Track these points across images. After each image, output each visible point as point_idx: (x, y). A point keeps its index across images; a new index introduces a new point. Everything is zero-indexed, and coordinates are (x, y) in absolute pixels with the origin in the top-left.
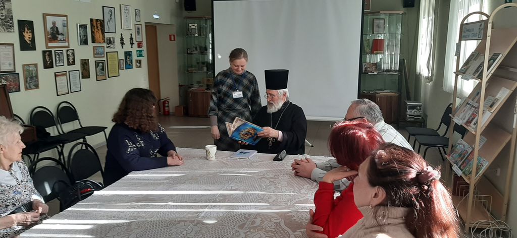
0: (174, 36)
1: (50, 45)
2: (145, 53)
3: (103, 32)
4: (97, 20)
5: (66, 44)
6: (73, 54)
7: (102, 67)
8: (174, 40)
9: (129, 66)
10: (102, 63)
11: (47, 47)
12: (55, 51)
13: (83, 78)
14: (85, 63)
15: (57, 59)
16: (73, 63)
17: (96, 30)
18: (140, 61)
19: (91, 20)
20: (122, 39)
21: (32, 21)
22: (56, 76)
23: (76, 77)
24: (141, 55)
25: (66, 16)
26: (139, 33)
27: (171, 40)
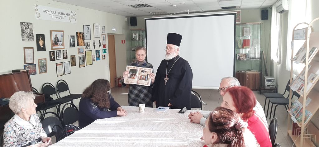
0: (124, 40)
1: (54, 47)
2: (107, 51)
3: (83, 40)
4: (80, 33)
5: (63, 47)
6: (67, 52)
7: (82, 59)
8: (124, 43)
9: (98, 58)
10: (83, 57)
11: (52, 49)
12: (56, 51)
13: (72, 66)
14: (73, 58)
15: (58, 55)
16: (67, 57)
17: (80, 38)
18: (105, 55)
19: (77, 33)
20: (94, 43)
21: (44, 35)
22: (56, 65)
23: (68, 65)
24: (105, 52)
25: (63, 31)
26: (104, 39)
27: (122, 43)
